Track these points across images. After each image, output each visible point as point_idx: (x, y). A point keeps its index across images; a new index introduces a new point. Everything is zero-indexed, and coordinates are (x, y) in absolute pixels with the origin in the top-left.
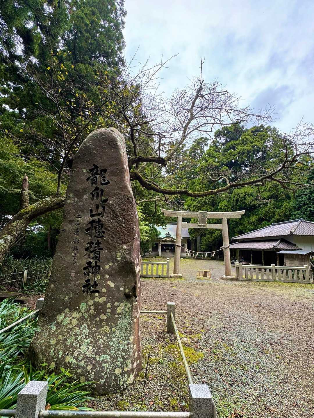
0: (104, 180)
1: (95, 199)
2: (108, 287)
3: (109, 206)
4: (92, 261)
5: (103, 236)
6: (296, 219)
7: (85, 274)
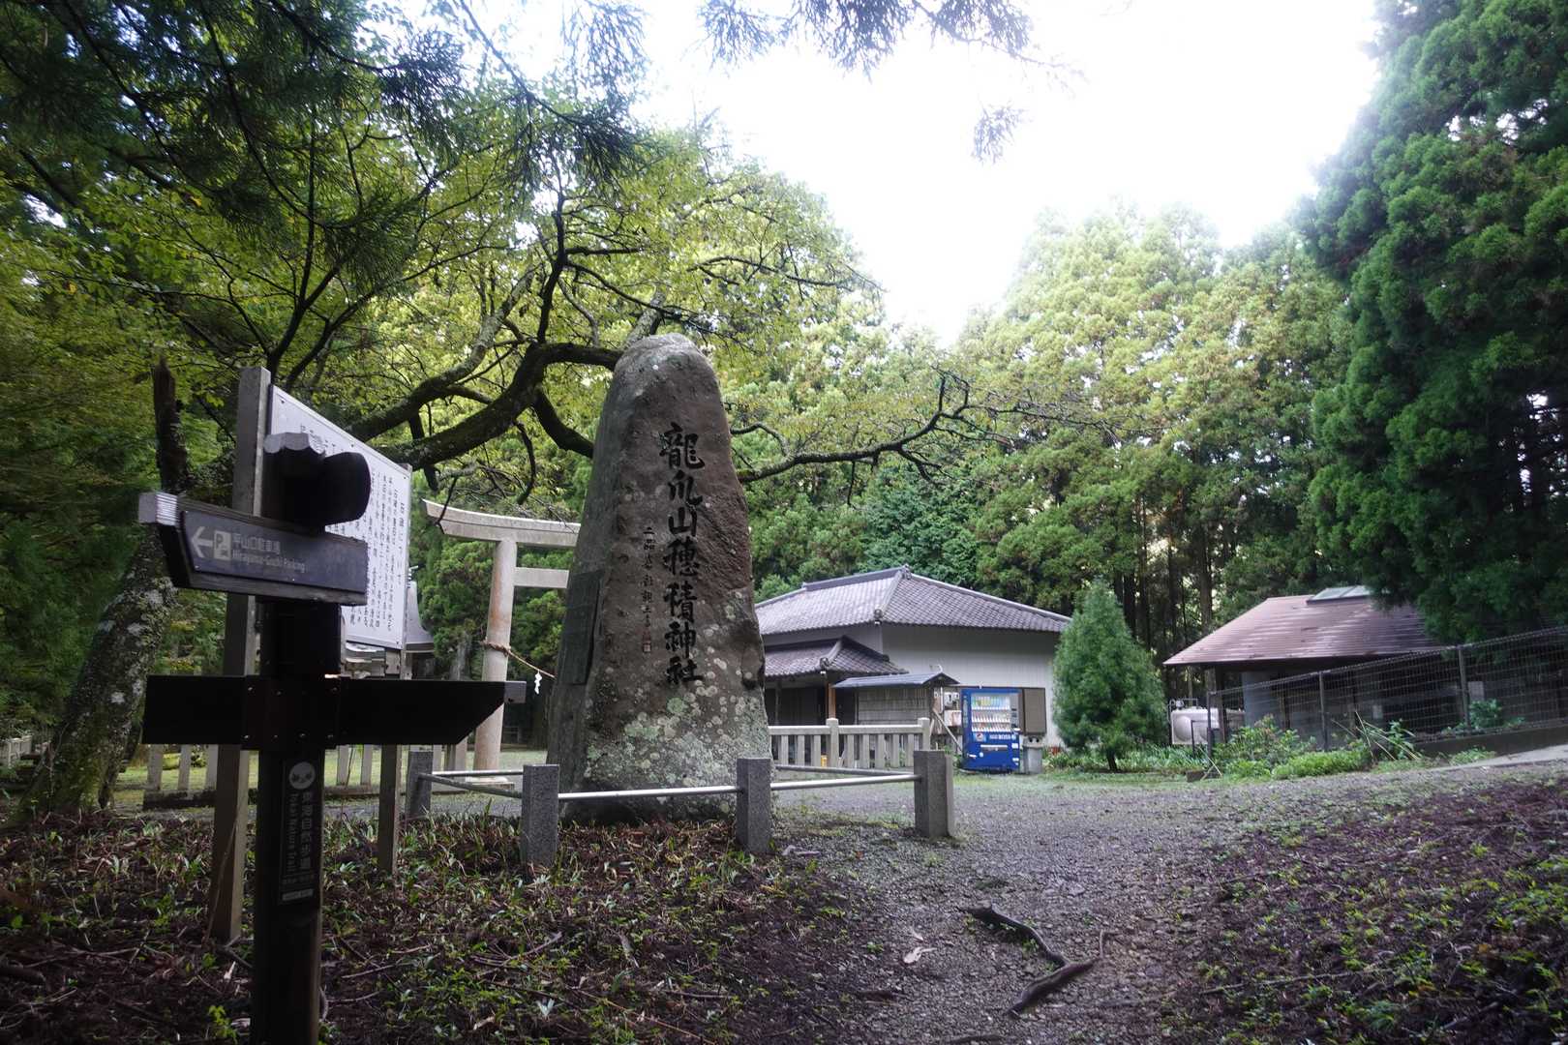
0: (694, 459)
1: (677, 496)
2: (716, 669)
3: (705, 512)
4: (679, 621)
5: (695, 573)
6: (882, 566)
7: (668, 647)
